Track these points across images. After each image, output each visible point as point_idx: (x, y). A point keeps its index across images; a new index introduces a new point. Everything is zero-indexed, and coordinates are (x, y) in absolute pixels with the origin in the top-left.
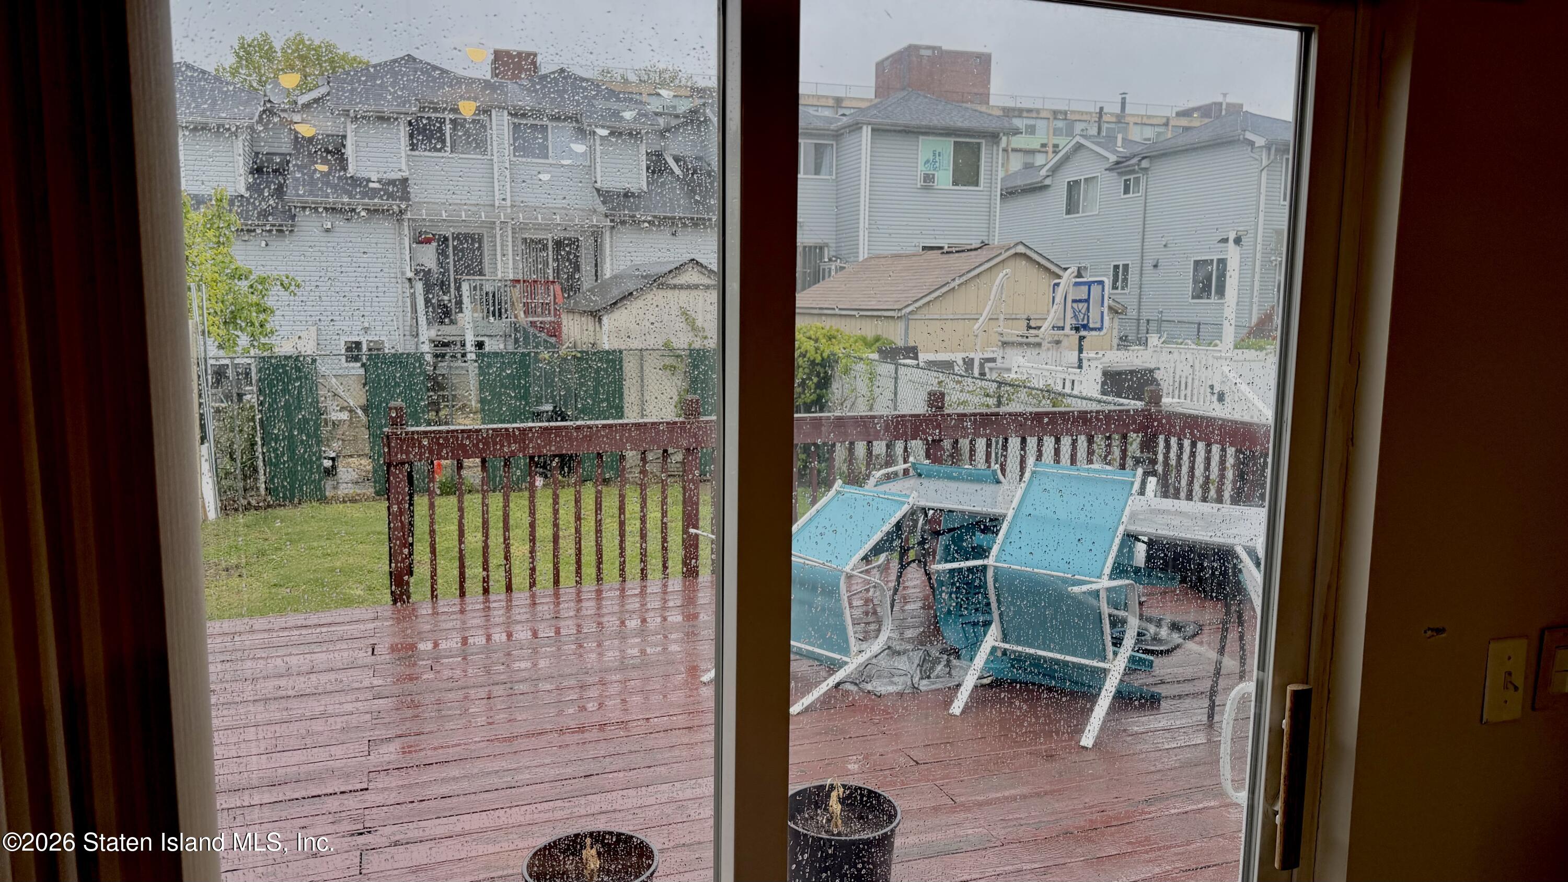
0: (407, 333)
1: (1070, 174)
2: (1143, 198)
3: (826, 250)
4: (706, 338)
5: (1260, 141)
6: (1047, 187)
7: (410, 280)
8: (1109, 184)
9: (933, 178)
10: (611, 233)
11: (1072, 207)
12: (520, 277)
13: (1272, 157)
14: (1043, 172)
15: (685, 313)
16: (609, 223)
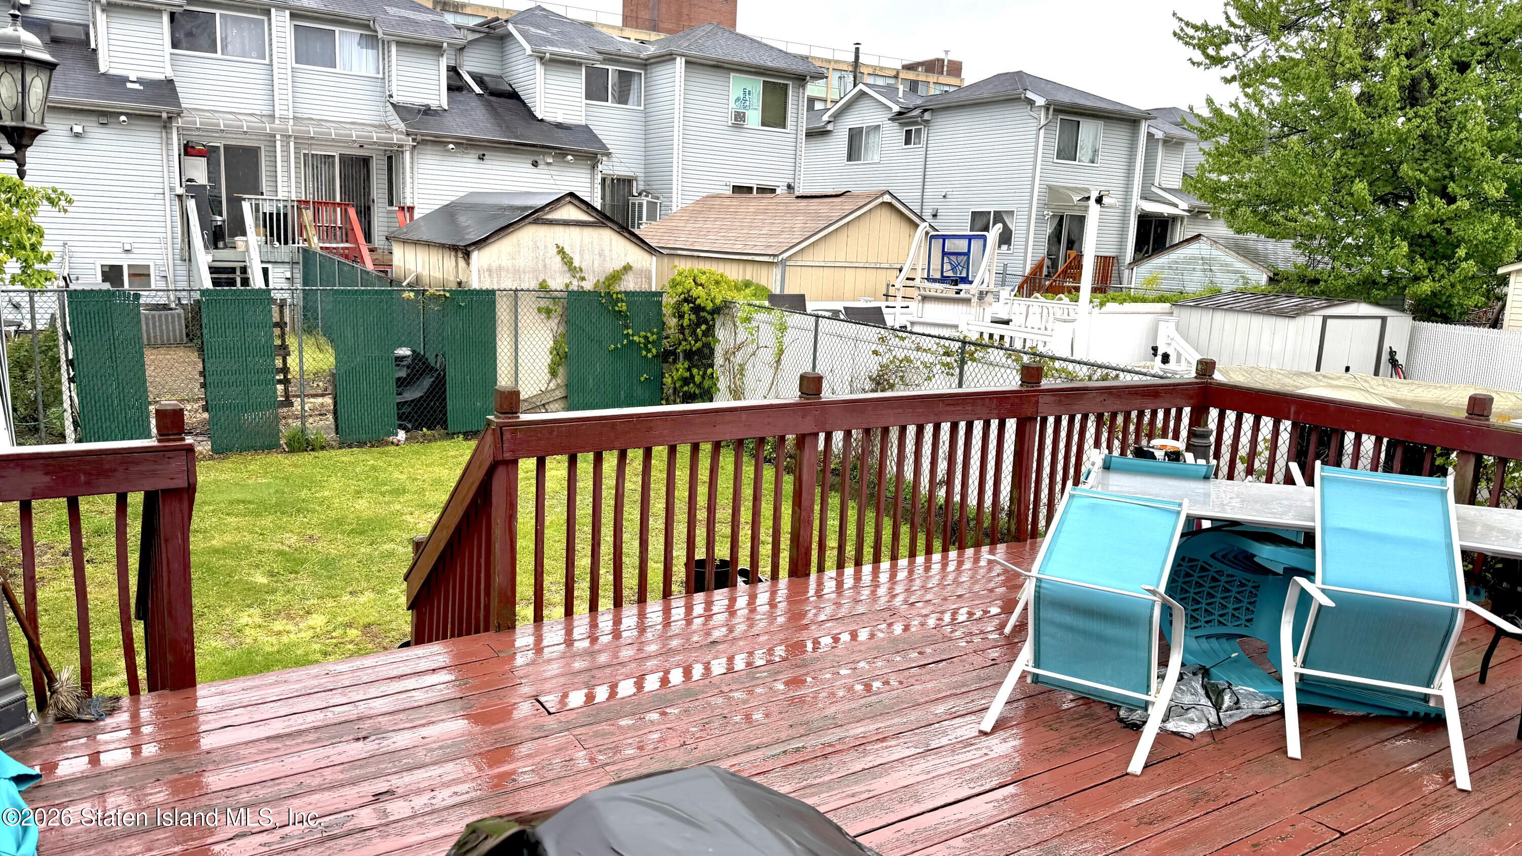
0: (178, 257)
1: (853, 120)
2: (924, 149)
3: (635, 183)
4: (583, 279)
5: (1040, 101)
6: (828, 132)
7: (180, 197)
8: (893, 134)
9: (744, 116)
10: (412, 153)
11: (853, 153)
12: (310, 198)
13: (1050, 117)
14: (826, 118)
15: (561, 251)
16: (411, 143)
